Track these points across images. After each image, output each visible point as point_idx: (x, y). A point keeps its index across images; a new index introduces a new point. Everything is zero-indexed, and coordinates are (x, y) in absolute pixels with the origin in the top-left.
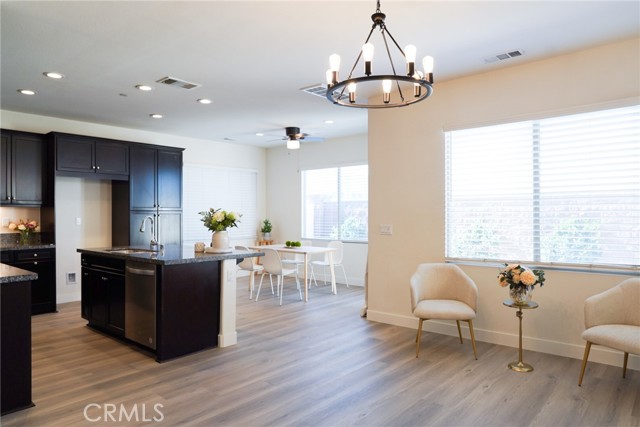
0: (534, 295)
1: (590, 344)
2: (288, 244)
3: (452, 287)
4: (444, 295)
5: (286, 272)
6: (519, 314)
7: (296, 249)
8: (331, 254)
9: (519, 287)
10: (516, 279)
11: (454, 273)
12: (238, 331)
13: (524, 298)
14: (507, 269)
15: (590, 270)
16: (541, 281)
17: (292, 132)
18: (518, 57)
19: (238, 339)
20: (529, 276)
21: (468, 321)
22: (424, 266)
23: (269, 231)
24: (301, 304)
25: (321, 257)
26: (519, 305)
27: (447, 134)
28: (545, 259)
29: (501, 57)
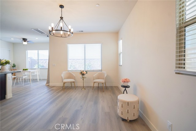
0: (86, 76)
1: (94, 83)
2: (24, 70)
3: (70, 76)
4: (69, 78)
5: (24, 77)
6: (83, 79)
7: (27, 71)
8: (37, 72)
9: (83, 74)
10: (83, 73)
11: (70, 73)
12: (12, 94)
13: (84, 76)
14: (81, 71)
15: (93, 71)
16: (87, 73)
17: (25, 40)
18: (82, 32)
19: (13, 96)
20: (85, 72)
21: (74, 82)
22: (64, 72)
23: (15, 67)
24: (29, 85)
25: (34, 73)
26: (83, 78)
27: (68, 45)
28: (86, 69)
29: (80, 31)
